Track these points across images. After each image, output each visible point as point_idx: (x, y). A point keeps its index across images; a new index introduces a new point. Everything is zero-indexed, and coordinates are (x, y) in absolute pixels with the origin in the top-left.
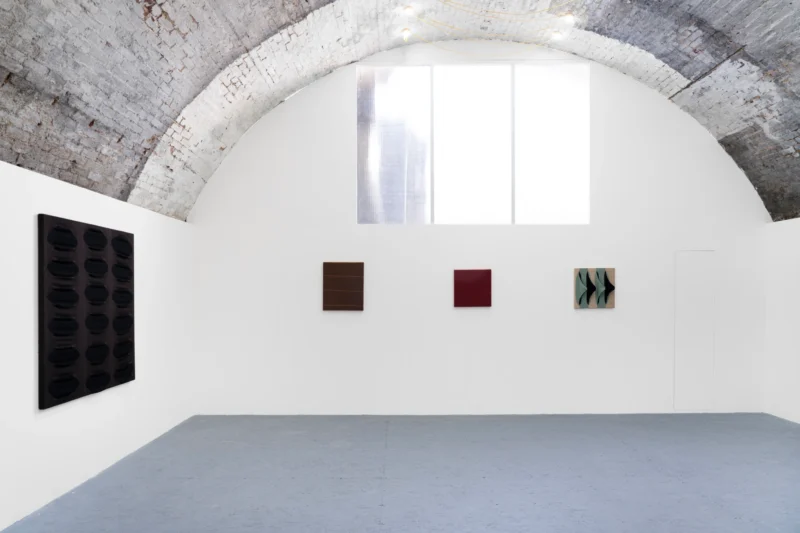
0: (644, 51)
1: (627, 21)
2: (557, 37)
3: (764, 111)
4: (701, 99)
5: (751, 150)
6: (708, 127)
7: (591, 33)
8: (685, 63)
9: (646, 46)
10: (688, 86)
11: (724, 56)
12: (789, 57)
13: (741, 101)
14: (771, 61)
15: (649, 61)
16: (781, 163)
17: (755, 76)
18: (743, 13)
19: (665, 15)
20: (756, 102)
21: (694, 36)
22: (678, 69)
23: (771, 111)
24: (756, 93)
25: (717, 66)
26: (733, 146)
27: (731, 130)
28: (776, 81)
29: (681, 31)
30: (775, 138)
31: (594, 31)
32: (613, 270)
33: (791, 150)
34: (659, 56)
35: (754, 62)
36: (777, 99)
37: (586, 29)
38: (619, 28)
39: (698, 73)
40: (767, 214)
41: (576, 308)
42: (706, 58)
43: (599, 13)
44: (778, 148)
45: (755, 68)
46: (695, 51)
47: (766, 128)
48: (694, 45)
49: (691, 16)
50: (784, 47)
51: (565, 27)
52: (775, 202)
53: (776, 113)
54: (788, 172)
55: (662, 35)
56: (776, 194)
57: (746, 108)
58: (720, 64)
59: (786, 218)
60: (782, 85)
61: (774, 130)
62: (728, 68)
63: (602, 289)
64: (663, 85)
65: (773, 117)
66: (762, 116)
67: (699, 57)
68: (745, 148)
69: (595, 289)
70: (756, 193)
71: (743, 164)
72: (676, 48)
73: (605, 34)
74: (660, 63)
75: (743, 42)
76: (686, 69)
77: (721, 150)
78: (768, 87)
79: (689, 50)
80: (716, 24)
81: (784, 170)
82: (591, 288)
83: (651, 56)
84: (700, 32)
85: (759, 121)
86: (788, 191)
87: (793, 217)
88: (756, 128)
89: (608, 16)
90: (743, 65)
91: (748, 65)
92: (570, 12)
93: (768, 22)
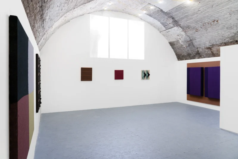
0: (158, 21)
1: (157, 15)
2: (140, 15)
3: (181, 38)
4: (167, 33)
5: (176, 45)
6: (167, 39)
7: (148, 16)
8: (166, 25)
9: (159, 21)
10: (165, 30)
11: (176, 26)
12: (189, 28)
13: (176, 35)
14: (185, 29)
15: (158, 24)
16: (182, 49)
17: (181, 31)
18: (182, 18)
19: (166, 15)
20: (179, 36)
21: (171, 20)
22: (164, 27)
23: (182, 38)
24: (180, 34)
25: (173, 27)
26: (172, 44)
27: (172, 40)
28: (185, 32)
29: (168, 19)
30: (182, 43)
31: (149, 15)
32: (149, 71)
33: (185, 46)
34: (161, 23)
35: (182, 28)
36: (184, 36)
37: (147, 15)
38: (155, 16)
39: (168, 28)
40: (177, 59)
41: (142, 80)
42: (171, 25)
43: (152, 12)
44: (182, 45)
45: (181, 29)
46: (170, 23)
47: (180, 41)
48: (170, 22)
49: (172, 16)
50: (188, 26)
51: (142, 13)
52: (179, 57)
53: (183, 39)
54: (183, 51)
55: (164, 19)
56: (179, 55)
57: (177, 37)
58: (174, 27)
59: (181, 60)
60: (186, 33)
61: (182, 42)
62: (176, 28)
63: (147, 75)
64: (159, 29)
65: (182, 39)
66: (180, 39)
67: (170, 25)
68: (175, 45)
69: (146, 75)
70: (175, 54)
71: (173, 48)
72: (166, 22)
73: (151, 17)
74: (161, 24)
75: (180, 24)
76: (166, 27)
77: (169, 45)
78: (183, 33)
79: (168, 23)
80: (176, 19)
81: (182, 50)
82: (145, 75)
83: (159, 23)
84: (172, 20)
85: (179, 39)
86: (182, 54)
87: (183, 60)
88: (178, 41)
89: (154, 13)
90: (179, 28)
91: (180, 28)
92: (145, 10)
93: (187, 21)
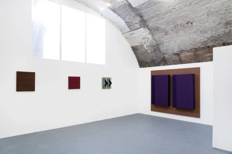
0: (122, 20)
1: (123, 10)
2: (102, 9)
3: (146, 42)
4: (131, 36)
5: (139, 50)
6: (129, 43)
7: (111, 10)
8: (132, 26)
9: (124, 19)
10: (129, 32)
11: (143, 26)
12: (158, 30)
13: (141, 38)
14: (153, 31)
15: (122, 23)
16: (146, 54)
17: (148, 33)
18: (152, 17)
19: (134, 12)
20: (145, 39)
21: (138, 19)
22: (129, 27)
23: (148, 42)
24: (146, 37)
25: (139, 28)
26: (134, 49)
27: (135, 45)
28: (152, 35)
29: (135, 17)
30: (147, 48)
31: (112, 10)
32: (111, 78)
33: (149, 52)
34: (125, 22)
35: (149, 30)
36: (151, 39)
37: (110, 9)
38: (120, 12)
39: (134, 29)
40: (139, 67)
41: (102, 89)
42: (138, 26)
43: (117, 6)
44: (146, 51)
45: (149, 31)
46: (136, 23)
47: (145, 46)
48: (136, 22)
49: (140, 14)
50: (157, 28)
51: (105, 7)
52: (141, 63)
53: (149, 43)
54: (147, 57)
55: (130, 17)
56: (142, 61)
57: (142, 40)
58: (141, 28)
59: (143, 67)
60: (153, 36)
61: (147, 46)
62: (142, 30)
63: (109, 83)
64: (122, 30)
65: (148, 44)
66: (145, 43)
67: (136, 25)
68: (138, 50)
70: (137, 61)
71: (135, 54)
72: (132, 21)
73: (115, 12)
74: (125, 24)
75: (149, 24)
76: (131, 27)
77: (131, 49)
78: (150, 36)
79: (134, 23)
80: (145, 18)
81: (146, 56)
82: (106, 83)
83: (124, 22)
84: (140, 19)
85: (144, 44)
86: (146, 61)
87: (145, 67)
88: (142, 45)
89: (119, 8)
90: (146, 29)
91: (147, 30)
92: (110, 3)
93: (157, 21)
